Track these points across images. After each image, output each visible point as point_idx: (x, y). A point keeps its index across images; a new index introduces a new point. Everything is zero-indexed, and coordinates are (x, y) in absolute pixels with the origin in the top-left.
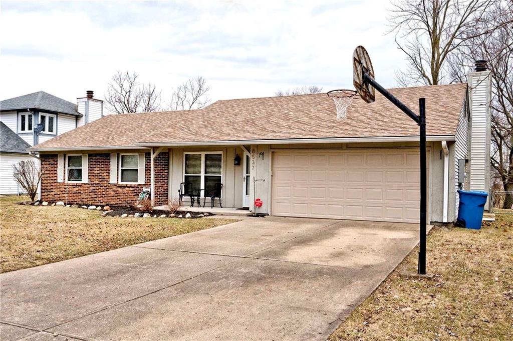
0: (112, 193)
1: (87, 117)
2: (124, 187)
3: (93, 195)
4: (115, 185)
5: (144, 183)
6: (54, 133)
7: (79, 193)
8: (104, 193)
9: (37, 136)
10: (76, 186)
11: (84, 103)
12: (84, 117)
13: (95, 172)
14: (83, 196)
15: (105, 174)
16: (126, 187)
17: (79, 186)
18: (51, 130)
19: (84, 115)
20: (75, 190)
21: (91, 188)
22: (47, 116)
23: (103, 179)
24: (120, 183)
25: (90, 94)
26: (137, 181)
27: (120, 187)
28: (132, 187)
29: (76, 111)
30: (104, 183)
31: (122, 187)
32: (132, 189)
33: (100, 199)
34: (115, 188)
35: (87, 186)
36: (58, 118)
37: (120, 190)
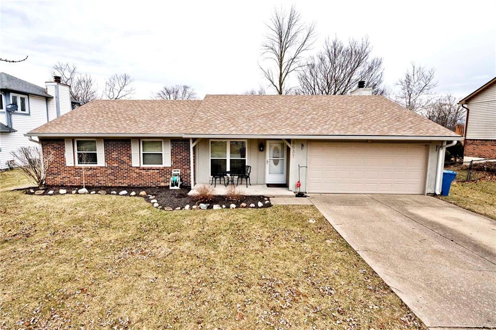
0: (135, 175)
1: (58, 99)
2: (148, 169)
3: (112, 177)
4: (137, 168)
5: (170, 166)
6: (27, 112)
7: (95, 175)
8: (125, 175)
9: (10, 115)
10: (91, 169)
11: (54, 87)
12: (54, 98)
13: (113, 156)
14: (100, 178)
15: (125, 158)
16: (150, 169)
17: (94, 169)
18: (23, 109)
19: (55, 97)
20: (89, 173)
21: (109, 171)
22: (19, 97)
23: (124, 162)
24: (142, 166)
25: (58, 79)
26: (162, 164)
27: (144, 169)
28: (157, 170)
29: (46, 93)
30: (126, 166)
31: (145, 169)
32: (158, 171)
33: (120, 181)
34: (137, 171)
35: (104, 169)
36: (30, 99)
37: (144, 172)
